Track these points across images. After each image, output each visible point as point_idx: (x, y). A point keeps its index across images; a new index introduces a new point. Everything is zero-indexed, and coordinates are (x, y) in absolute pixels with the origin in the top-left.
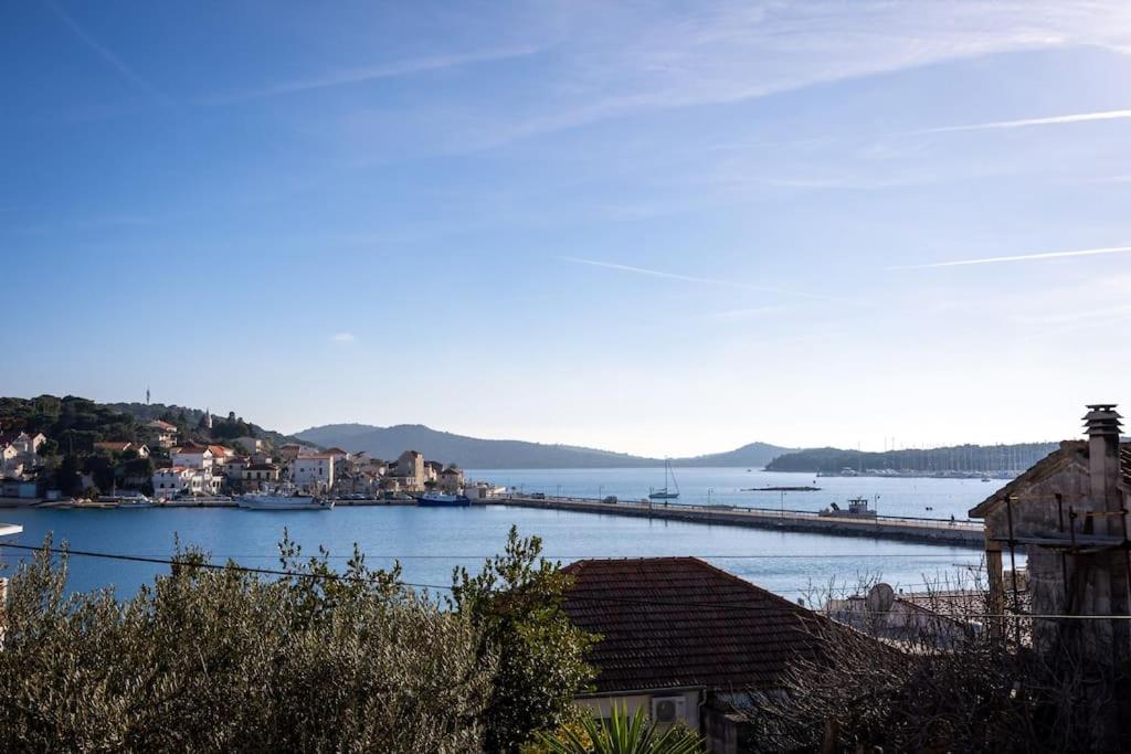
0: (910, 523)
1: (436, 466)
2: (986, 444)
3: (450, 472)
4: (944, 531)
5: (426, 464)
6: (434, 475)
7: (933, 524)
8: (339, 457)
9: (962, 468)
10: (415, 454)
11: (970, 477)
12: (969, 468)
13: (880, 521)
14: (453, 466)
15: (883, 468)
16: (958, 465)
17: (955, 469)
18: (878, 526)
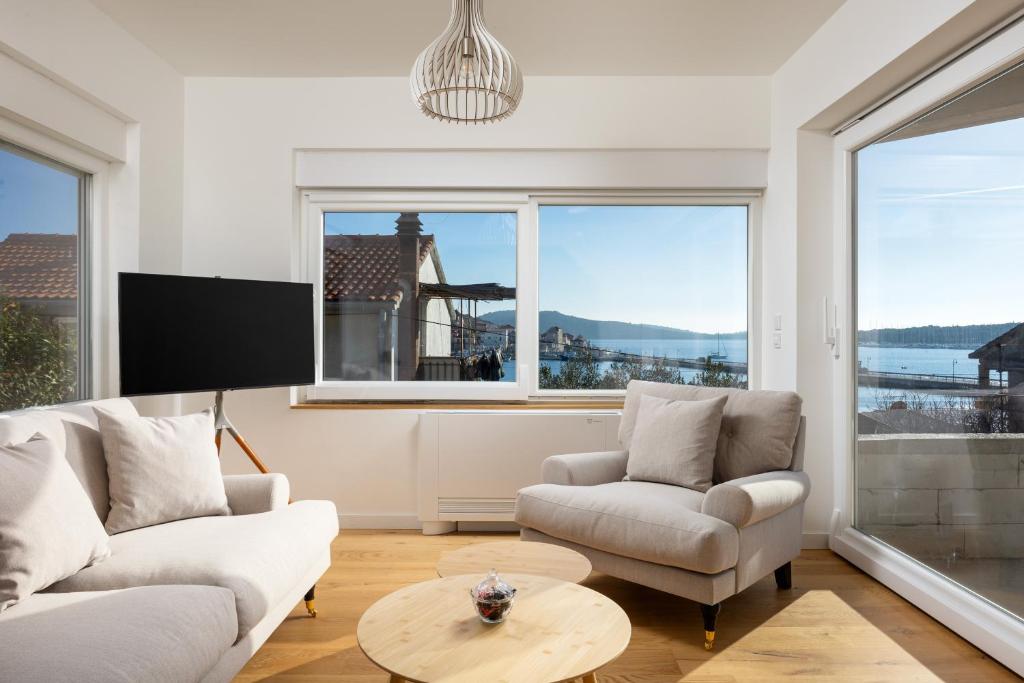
0: (892, 376)
1: (570, 337)
2: (945, 325)
3: (577, 340)
4: (916, 381)
5: (564, 335)
6: (568, 342)
7: (908, 377)
8: (511, 330)
9: (926, 342)
10: (557, 329)
11: (932, 348)
12: (932, 342)
13: (871, 375)
14: (580, 336)
15: (868, 341)
16: (924, 340)
17: (921, 341)
18: (869, 378)
